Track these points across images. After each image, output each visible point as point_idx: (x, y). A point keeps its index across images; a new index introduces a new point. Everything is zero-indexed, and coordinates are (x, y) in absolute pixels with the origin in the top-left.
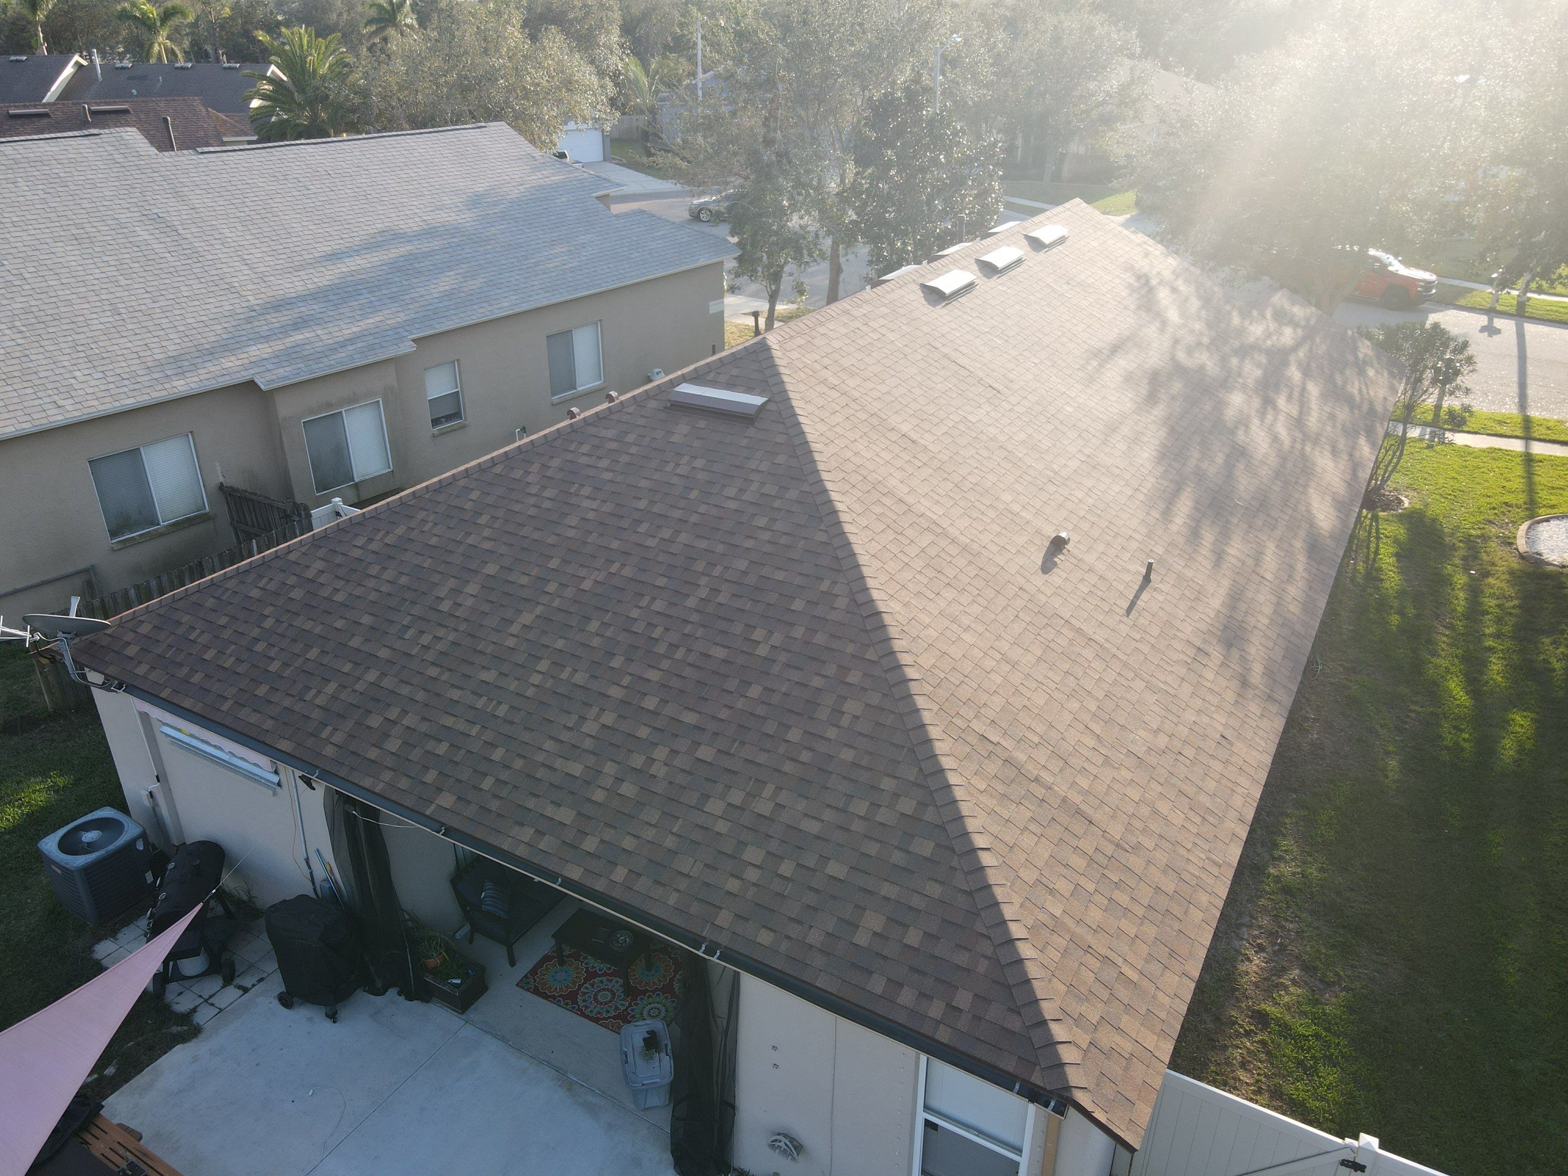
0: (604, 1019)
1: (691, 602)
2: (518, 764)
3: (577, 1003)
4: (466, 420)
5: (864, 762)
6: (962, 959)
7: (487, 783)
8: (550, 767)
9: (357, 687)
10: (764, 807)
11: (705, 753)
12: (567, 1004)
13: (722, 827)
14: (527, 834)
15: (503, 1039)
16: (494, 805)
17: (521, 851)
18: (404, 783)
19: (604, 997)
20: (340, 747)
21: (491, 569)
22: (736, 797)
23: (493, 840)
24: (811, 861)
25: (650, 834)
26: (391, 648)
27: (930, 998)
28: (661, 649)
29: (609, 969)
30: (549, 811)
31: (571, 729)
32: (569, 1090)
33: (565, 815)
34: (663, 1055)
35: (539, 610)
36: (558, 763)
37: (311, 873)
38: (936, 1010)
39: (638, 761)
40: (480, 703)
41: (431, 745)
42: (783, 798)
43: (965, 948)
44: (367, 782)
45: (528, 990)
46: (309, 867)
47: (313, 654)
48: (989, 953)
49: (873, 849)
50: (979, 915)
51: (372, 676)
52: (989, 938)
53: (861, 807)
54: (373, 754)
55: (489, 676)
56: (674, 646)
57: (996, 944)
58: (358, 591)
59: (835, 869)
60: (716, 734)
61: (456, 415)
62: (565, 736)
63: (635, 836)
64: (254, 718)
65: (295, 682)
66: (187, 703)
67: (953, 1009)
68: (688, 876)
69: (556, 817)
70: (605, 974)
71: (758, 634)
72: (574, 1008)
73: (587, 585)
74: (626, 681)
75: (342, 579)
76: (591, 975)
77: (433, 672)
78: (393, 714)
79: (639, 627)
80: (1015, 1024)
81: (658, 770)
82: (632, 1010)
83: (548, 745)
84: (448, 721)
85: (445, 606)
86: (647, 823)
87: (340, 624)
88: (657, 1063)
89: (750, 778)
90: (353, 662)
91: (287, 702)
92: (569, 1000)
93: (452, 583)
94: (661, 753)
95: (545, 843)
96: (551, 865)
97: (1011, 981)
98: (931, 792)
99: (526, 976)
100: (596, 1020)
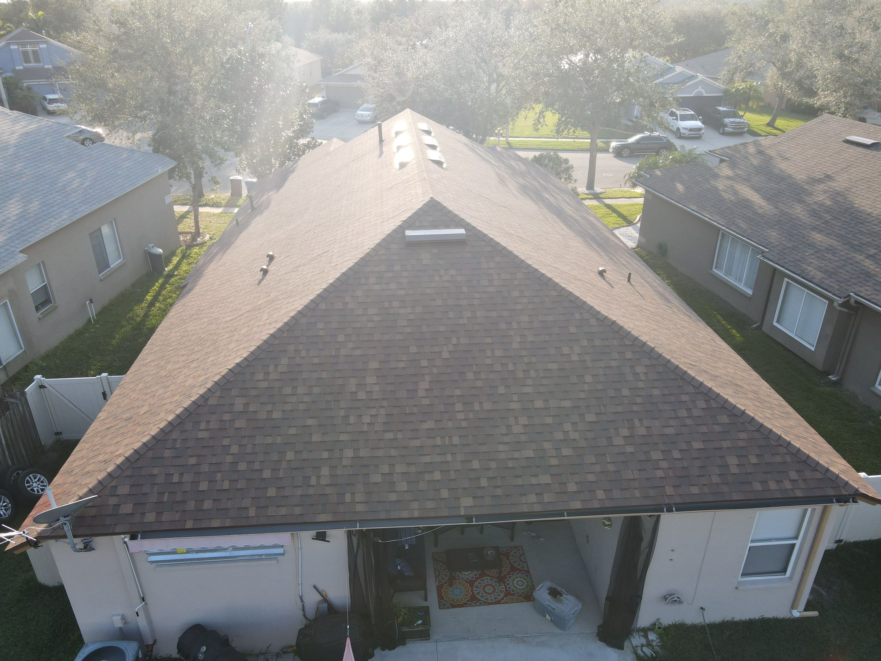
0: (501, 600)
1: (515, 346)
2: (493, 465)
3: (480, 600)
4: (55, 303)
5: (666, 392)
6: (778, 459)
7: (484, 483)
8: (513, 459)
9: (344, 463)
10: (642, 431)
11: (591, 417)
12: (475, 603)
13: (630, 449)
14: (533, 498)
15: (464, 639)
16: (499, 492)
17: (537, 508)
18: (430, 505)
19: (489, 589)
20: (366, 502)
21: (374, 365)
22: (625, 432)
23: (514, 510)
24: (684, 447)
25: (598, 468)
26: (347, 432)
27: (781, 481)
28: (520, 375)
29: (476, 575)
30: (534, 481)
31: (506, 435)
32: (524, 642)
33: (545, 479)
34: (564, 596)
35: (428, 378)
36: (516, 455)
37: (303, 605)
38: (788, 485)
39: (559, 436)
40: (438, 441)
41: (427, 477)
42: (646, 423)
43: (776, 454)
44: (405, 514)
45: (448, 608)
46: (302, 601)
47: (290, 456)
48: (786, 452)
49: (704, 429)
50: (769, 438)
51: (349, 453)
52: (781, 445)
53: (683, 413)
54: (393, 497)
55: (430, 424)
56: (526, 371)
57: (785, 446)
58: (288, 407)
59: (697, 445)
60: (588, 407)
61: (47, 301)
62: (507, 439)
63: (591, 473)
64: (283, 511)
65: (293, 478)
66: (216, 523)
67: (793, 481)
68: (635, 479)
69: (541, 482)
70: (477, 579)
71: (566, 350)
72: (481, 603)
73: (446, 355)
74: (515, 398)
75: (268, 403)
76: (471, 583)
77: (390, 436)
78: (386, 469)
79: (498, 367)
80: (819, 476)
81: (573, 435)
82: (509, 588)
83: (501, 448)
84: (427, 459)
85: (362, 395)
86: (592, 464)
87: (293, 431)
88: (566, 601)
89: (623, 420)
90: (326, 450)
91: (299, 492)
92: (473, 601)
93: (353, 381)
94: (568, 427)
95: (547, 498)
96: (560, 507)
97: (804, 459)
98: (706, 394)
99: (439, 602)
100: (498, 602)
